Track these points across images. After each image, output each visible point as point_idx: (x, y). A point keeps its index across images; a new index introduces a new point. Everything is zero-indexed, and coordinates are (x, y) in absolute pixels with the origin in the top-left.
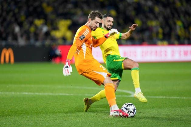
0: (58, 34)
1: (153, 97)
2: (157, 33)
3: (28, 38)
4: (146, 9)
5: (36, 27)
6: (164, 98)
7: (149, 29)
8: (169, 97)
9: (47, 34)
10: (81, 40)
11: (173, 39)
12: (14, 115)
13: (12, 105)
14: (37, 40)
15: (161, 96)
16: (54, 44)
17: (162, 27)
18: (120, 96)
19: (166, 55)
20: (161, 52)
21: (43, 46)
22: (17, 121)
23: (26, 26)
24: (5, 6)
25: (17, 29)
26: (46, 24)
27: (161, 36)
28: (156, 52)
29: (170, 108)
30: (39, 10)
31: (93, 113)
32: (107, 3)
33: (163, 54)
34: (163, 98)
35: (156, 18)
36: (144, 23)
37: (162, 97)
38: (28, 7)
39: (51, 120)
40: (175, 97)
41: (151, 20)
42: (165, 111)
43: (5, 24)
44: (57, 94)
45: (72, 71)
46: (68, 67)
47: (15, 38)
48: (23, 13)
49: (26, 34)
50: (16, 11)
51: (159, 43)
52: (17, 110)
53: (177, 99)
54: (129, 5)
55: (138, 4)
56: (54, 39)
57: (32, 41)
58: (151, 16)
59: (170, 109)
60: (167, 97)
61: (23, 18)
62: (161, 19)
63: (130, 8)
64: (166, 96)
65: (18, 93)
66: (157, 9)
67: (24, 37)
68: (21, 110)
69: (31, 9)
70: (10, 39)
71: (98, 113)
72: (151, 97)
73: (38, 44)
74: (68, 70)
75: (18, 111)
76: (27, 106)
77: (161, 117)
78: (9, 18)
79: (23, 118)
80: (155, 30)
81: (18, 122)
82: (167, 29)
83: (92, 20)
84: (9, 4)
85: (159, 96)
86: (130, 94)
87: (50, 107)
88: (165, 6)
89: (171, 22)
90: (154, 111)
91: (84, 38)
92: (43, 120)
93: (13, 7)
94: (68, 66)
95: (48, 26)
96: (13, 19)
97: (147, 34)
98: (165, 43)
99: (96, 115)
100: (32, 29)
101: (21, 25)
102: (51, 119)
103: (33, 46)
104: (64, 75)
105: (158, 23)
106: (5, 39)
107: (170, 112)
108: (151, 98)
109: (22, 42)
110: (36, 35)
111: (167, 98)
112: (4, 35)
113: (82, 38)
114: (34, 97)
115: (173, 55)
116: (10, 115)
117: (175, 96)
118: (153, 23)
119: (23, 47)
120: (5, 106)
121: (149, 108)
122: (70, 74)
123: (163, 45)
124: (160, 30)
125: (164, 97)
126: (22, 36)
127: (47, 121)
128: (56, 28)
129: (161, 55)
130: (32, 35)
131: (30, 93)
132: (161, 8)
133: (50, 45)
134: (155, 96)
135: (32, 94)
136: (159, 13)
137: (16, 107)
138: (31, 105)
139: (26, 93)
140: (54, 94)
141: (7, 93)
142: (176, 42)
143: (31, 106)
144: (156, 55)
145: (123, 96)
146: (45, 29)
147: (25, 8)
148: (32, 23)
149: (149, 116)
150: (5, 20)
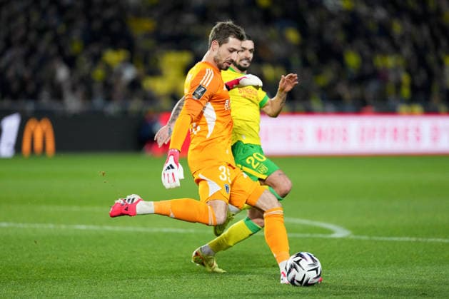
0: (159, 86)
1: (386, 239)
2: (398, 86)
3: (89, 96)
4: (372, 26)
5: (108, 69)
6: (414, 242)
7: (378, 75)
8: (424, 240)
9: (135, 85)
10: (199, 98)
11: (436, 100)
12: (54, 279)
13: (48, 255)
14: (109, 99)
15: (406, 236)
16: (150, 109)
17: (408, 71)
18: (308, 235)
19: (418, 139)
20: (407, 130)
21: (125, 113)
22: (60, 293)
23: (84, 65)
24: (35, 17)
25: (62, 73)
26: (131, 61)
27: (406, 92)
28: (396, 131)
29: (427, 265)
30: (115, 27)
31: (241, 276)
32: (277, 11)
33: (411, 135)
34: (410, 242)
35: (396, 49)
36: (365, 60)
37: (407, 239)
38: (90, 20)
39: (141, 291)
40: (439, 240)
41: (384, 54)
42: (416, 272)
43: (34, 61)
44: (156, 230)
45: (182, 177)
46: (173, 168)
47: (58, 94)
48: (76, 35)
49: (85, 85)
50: (62, 28)
51: (403, 108)
52: (59, 268)
53: (443, 244)
54: (331, 16)
55: (353, 15)
56: (150, 98)
57: (98, 102)
58: (384, 44)
59: (428, 267)
60: (420, 239)
61: (76, 47)
62: (407, 51)
63: (334, 25)
64: (416, 235)
65: (63, 227)
66: (398, 28)
67: (80, 93)
68: (69, 267)
69: (97, 25)
70: (45, 97)
71: (255, 276)
72: (381, 239)
73: (113, 108)
74: (173, 174)
75: (62, 268)
76: (84, 257)
77: (406, 286)
78: (45, 45)
79: (75, 285)
80: (392, 78)
81: (62, 295)
82: (422, 76)
83: (220, 44)
84: (44, 13)
85: (399, 235)
86: (331, 232)
87: (139, 261)
88: (417, 20)
89: (431, 58)
90: (389, 271)
91: (203, 92)
92: (122, 290)
93: (53, 20)
94: (174, 165)
95: (137, 66)
96: (53, 50)
97: (373, 87)
98: (417, 108)
99: (250, 280)
100: (99, 74)
101: (71, 62)
102: (140, 289)
103: (100, 114)
104: (164, 187)
105: (401, 62)
106: (34, 97)
107: (427, 275)
108: (382, 241)
109: (73, 103)
110: (108, 87)
111: (419, 242)
112: (31, 88)
113: (199, 93)
114: (101, 237)
115: (435, 139)
116: (43, 279)
117: (439, 238)
118: (389, 62)
119: (76, 117)
120: (31, 257)
121: (376, 265)
122: (178, 183)
123: (411, 114)
124: (405, 79)
125: (414, 239)
126: (74, 89)
127: (131, 293)
128: (155, 72)
129: (406, 138)
130: (97, 88)
131: (91, 227)
132: (408, 26)
133: (140, 113)
134: (392, 235)
135: (97, 228)
136: (403, 38)
137: (58, 258)
138: (95, 254)
139: (83, 227)
140: (148, 230)
141: (38, 226)
142: (443, 108)
143: (93, 257)
144: (395, 138)
145: (315, 236)
146: (129, 73)
147: (81, 23)
148: (97, 59)
149: (376, 284)
150: (33, 50)
